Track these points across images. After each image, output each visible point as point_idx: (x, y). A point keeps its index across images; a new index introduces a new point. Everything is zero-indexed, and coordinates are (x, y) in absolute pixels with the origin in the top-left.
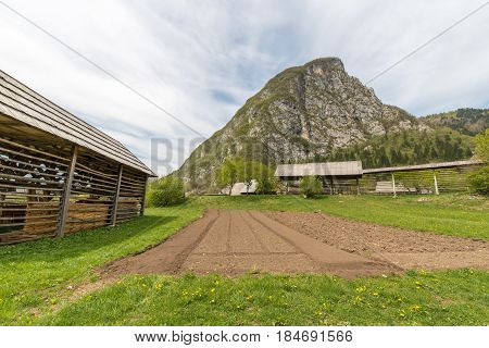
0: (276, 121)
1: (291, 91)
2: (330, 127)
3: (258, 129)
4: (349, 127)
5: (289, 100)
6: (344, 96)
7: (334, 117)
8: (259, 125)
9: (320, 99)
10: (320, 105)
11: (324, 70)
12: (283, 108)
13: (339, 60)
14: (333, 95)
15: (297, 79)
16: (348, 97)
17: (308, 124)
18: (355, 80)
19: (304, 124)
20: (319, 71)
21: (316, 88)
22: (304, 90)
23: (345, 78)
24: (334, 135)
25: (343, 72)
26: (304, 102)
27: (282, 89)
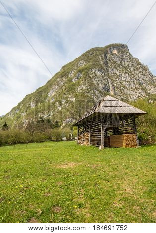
0: (94, 82)
1: (101, 63)
2: (126, 88)
3: (84, 87)
4: (137, 89)
5: (101, 69)
6: (132, 69)
7: (128, 82)
8: (84, 84)
9: (118, 70)
10: (118, 73)
11: (119, 51)
12: (98, 74)
13: (127, 46)
14: (126, 68)
15: (103, 55)
16: (134, 70)
17: (113, 85)
18: (137, 60)
19: (111, 85)
20: (115, 51)
21: (115, 63)
22: (108, 63)
23: (131, 58)
24: (128, 93)
25: (130, 54)
26: (108, 71)
27: (95, 61)
